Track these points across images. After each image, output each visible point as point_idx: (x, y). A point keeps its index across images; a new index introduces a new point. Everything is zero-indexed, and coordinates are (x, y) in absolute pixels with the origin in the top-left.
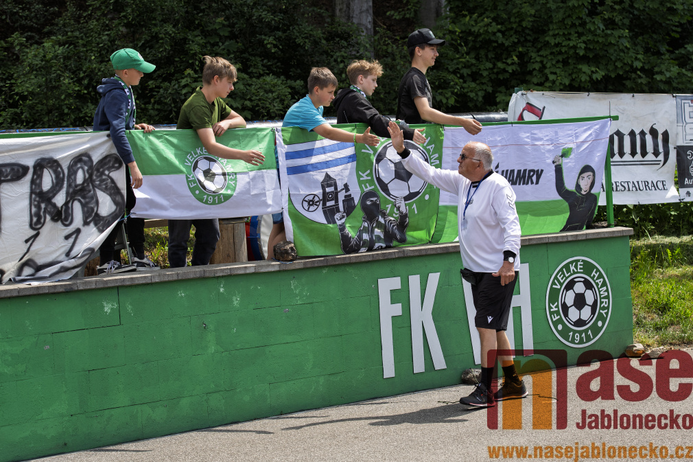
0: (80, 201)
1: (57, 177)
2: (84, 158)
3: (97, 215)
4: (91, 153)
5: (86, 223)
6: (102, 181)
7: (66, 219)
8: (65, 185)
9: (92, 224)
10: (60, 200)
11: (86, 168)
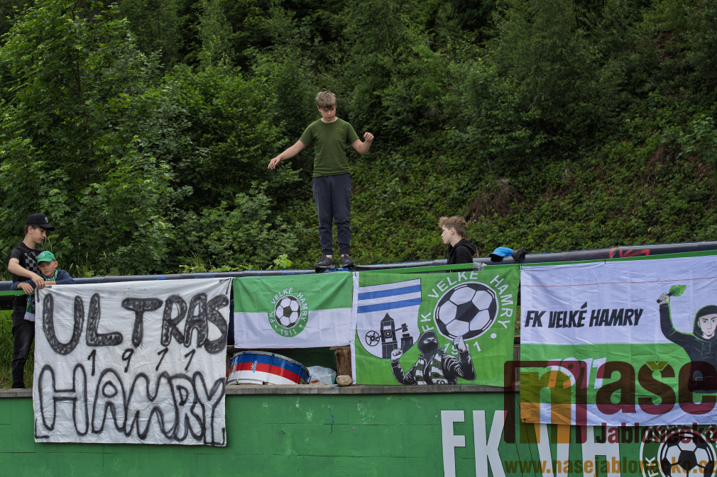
0: (197, 329)
1: (182, 309)
2: (203, 297)
3: (207, 340)
4: (207, 294)
5: (199, 346)
6: (213, 315)
7: (187, 342)
8: (186, 316)
9: (203, 347)
10: (181, 326)
11: (201, 304)
